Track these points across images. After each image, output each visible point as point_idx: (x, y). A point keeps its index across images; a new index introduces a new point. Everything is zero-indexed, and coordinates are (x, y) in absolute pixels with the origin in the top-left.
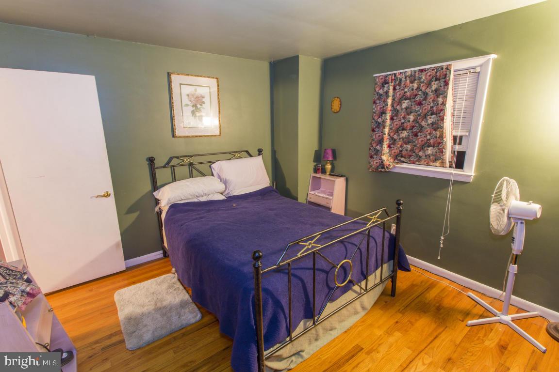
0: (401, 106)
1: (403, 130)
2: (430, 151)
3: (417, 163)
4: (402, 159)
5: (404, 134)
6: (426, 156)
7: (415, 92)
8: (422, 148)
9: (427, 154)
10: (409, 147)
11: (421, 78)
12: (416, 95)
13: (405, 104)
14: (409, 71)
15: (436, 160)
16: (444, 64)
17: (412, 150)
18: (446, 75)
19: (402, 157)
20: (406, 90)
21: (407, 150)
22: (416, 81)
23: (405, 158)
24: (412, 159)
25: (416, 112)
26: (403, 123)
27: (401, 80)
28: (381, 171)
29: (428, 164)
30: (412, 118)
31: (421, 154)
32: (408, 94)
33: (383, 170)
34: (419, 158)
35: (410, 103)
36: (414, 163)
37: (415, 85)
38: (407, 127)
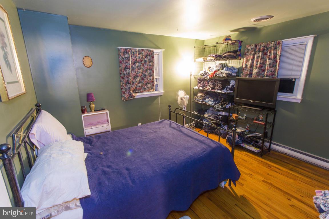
0: (135, 65)
1: (137, 77)
2: (149, 85)
3: (144, 92)
4: (137, 91)
5: (138, 79)
6: (148, 88)
7: (141, 60)
8: (146, 84)
9: (148, 87)
10: (140, 85)
11: (143, 53)
12: (142, 61)
13: (137, 64)
14: (137, 49)
15: (151, 89)
16: (151, 49)
17: (142, 86)
18: (152, 54)
19: (136, 90)
20: (137, 58)
21: (139, 87)
22: (141, 54)
23: (138, 90)
24: (142, 90)
25: (142, 68)
26: (137, 74)
27: (134, 52)
28: (131, 99)
29: (148, 91)
30: (141, 71)
31: (146, 87)
32: (138, 60)
33: (132, 98)
34: (145, 89)
35: (139, 64)
36: (142, 92)
37: (141, 56)
38: (139, 75)
